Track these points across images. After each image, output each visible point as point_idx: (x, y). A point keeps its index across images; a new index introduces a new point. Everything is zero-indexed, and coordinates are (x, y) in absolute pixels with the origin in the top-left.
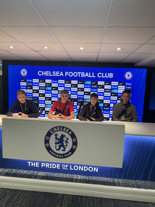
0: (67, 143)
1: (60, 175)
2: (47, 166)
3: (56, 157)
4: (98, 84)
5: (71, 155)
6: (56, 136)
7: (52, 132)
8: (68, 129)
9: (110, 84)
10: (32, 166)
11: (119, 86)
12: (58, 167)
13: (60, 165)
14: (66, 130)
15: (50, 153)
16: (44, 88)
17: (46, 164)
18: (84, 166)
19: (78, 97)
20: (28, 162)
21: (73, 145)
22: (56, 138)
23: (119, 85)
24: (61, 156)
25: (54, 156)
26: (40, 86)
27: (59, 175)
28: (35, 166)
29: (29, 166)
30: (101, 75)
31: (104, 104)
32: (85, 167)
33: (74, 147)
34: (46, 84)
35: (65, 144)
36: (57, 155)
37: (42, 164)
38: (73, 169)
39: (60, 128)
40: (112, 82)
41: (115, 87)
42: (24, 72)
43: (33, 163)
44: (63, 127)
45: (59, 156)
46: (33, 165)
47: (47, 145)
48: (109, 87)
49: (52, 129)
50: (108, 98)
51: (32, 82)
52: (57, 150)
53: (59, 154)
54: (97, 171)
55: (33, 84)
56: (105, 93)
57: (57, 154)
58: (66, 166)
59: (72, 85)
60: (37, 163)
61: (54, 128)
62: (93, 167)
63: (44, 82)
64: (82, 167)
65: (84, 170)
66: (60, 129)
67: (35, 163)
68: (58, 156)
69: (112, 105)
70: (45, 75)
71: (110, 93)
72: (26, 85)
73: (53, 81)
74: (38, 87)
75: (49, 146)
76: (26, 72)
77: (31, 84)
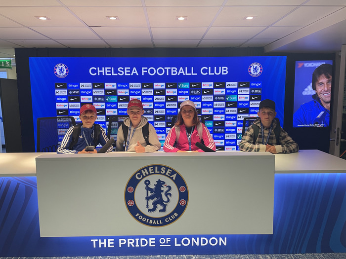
0: (169, 196)
2: (130, 244)
3: (148, 224)
4: (203, 87)
5: (176, 218)
6: (147, 185)
7: (140, 177)
8: (169, 170)
9: (223, 86)
10: (100, 247)
11: (239, 90)
12: (151, 243)
13: (154, 239)
14: (166, 171)
15: (137, 218)
16: (104, 99)
17: (129, 240)
18: (200, 236)
19: (168, 111)
20: (92, 240)
21: (180, 199)
22: (148, 189)
23: (239, 87)
24: (159, 222)
25: (145, 223)
26: (94, 94)
28: (105, 246)
29: (95, 247)
30: (207, 71)
31: (215, 122)
32: (202, 239)
33: (183, 203)
34: (106, 91)
35: (165, 199)
37: (120, 240)
38: (180, 245)
39: (154, 169)
40: (227, 83)
41: (233, 92)
42: (61, 70)
43: (102, 241)
44: (160, 167)
45: (155, 222)
46: (103, 245)
47: (131, 203)
48: (222, 92)
49: (140, 171)
50: (221, 111)
51: (78, 89)
52: (150, 210)
53: (153, 219)
54: (225, 244)
55: (80, 92)
56: (215, 103)
57: (150, 218)
58: (167, 241)
59: (155, 90)
60: (109, 240)
61: (143, 169)
62: (218, 237)
63: (102, 87)
64: (198, 239)
65: (202, 244)
66: (154, 171)
67: (105, 240)
68: (153, 222)
69: (229, 124)
70: (103, 74)
71: (224, 103)
72: (66, 94)
73: (119, 86)
74: (91, 97)
75: (135, 204)
76: (65, 70)
77: (77, 92)
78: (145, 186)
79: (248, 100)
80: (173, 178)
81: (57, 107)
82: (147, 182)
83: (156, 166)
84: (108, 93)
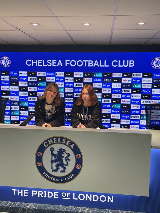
0: (68, 161)
1: (59, 207)
2: (40, 195)
3: (52, 181)
4: (113, 76)
9: (130, 76)
10: (18, 195)
11: (143, 79)
12: (56, 195)
13: (58, 193)
14: (66, 142)
16: (36, 84)
17: (39, 192)
18: (93, 194)
20: (12, 190)
21: (76, 164)
22: (52, 154)
23: (143, 77)
24: (60, 180)
26: (29, 80)
27: (57, 207)
29: (14, 195)
30: (117, 63)
31: (122, 105)
32: (94, 196)
33: (78, 166)
34: (38, 78)
35: (65, 163)
36: (54, 179)
38: (77, 199)
39: (57, 139)
40: (134, 74)
41: (138, 81)
42: (6, 62)
43: (20, 191)
46: (20, 194)
47: (40, 164)
48: (129, 81)
49: (47, 141)
50: (128, 96)
51: (17, 76)
54: (112, 201)
55: (19, 79)
56: (123, 89)
57: (54, 177)
59: (75, 78)
60: (25, 191)
63: (35, 75)
67: (22, 190)
68: (56, 180)
69: (133, 107)
70: (36, 65)
71: (130, 89)
72: (9, 80)
73: (48, 74)
74: (27, 82)
75: (43, 165)
76: (8, 61)
77: (16, 78)
78: (51, 152)
79: (150, 87)
80: (71, 147)
81: (2, 90)
82: (52, 149)
83: (59, 137)
84: (39, 79)
